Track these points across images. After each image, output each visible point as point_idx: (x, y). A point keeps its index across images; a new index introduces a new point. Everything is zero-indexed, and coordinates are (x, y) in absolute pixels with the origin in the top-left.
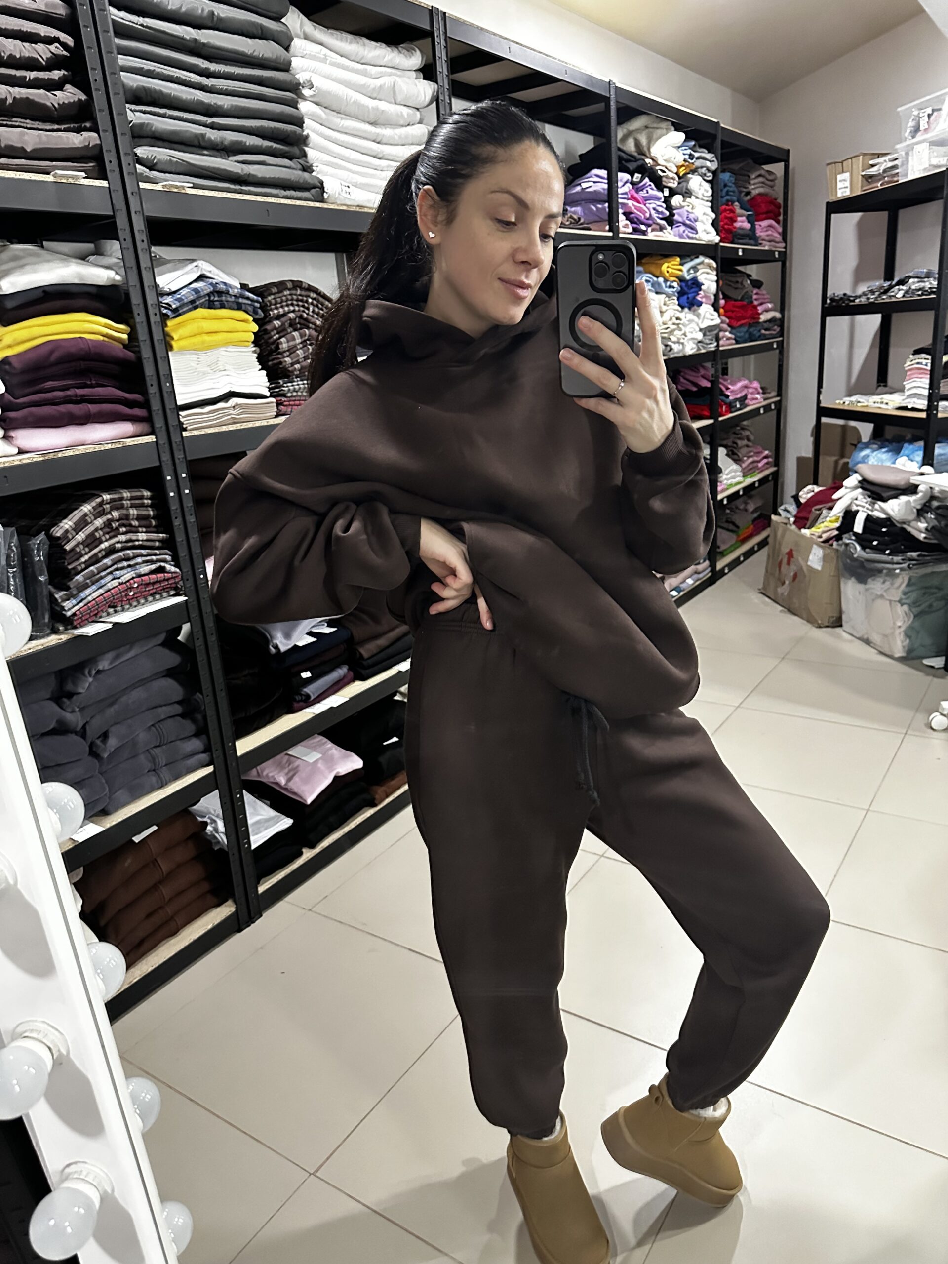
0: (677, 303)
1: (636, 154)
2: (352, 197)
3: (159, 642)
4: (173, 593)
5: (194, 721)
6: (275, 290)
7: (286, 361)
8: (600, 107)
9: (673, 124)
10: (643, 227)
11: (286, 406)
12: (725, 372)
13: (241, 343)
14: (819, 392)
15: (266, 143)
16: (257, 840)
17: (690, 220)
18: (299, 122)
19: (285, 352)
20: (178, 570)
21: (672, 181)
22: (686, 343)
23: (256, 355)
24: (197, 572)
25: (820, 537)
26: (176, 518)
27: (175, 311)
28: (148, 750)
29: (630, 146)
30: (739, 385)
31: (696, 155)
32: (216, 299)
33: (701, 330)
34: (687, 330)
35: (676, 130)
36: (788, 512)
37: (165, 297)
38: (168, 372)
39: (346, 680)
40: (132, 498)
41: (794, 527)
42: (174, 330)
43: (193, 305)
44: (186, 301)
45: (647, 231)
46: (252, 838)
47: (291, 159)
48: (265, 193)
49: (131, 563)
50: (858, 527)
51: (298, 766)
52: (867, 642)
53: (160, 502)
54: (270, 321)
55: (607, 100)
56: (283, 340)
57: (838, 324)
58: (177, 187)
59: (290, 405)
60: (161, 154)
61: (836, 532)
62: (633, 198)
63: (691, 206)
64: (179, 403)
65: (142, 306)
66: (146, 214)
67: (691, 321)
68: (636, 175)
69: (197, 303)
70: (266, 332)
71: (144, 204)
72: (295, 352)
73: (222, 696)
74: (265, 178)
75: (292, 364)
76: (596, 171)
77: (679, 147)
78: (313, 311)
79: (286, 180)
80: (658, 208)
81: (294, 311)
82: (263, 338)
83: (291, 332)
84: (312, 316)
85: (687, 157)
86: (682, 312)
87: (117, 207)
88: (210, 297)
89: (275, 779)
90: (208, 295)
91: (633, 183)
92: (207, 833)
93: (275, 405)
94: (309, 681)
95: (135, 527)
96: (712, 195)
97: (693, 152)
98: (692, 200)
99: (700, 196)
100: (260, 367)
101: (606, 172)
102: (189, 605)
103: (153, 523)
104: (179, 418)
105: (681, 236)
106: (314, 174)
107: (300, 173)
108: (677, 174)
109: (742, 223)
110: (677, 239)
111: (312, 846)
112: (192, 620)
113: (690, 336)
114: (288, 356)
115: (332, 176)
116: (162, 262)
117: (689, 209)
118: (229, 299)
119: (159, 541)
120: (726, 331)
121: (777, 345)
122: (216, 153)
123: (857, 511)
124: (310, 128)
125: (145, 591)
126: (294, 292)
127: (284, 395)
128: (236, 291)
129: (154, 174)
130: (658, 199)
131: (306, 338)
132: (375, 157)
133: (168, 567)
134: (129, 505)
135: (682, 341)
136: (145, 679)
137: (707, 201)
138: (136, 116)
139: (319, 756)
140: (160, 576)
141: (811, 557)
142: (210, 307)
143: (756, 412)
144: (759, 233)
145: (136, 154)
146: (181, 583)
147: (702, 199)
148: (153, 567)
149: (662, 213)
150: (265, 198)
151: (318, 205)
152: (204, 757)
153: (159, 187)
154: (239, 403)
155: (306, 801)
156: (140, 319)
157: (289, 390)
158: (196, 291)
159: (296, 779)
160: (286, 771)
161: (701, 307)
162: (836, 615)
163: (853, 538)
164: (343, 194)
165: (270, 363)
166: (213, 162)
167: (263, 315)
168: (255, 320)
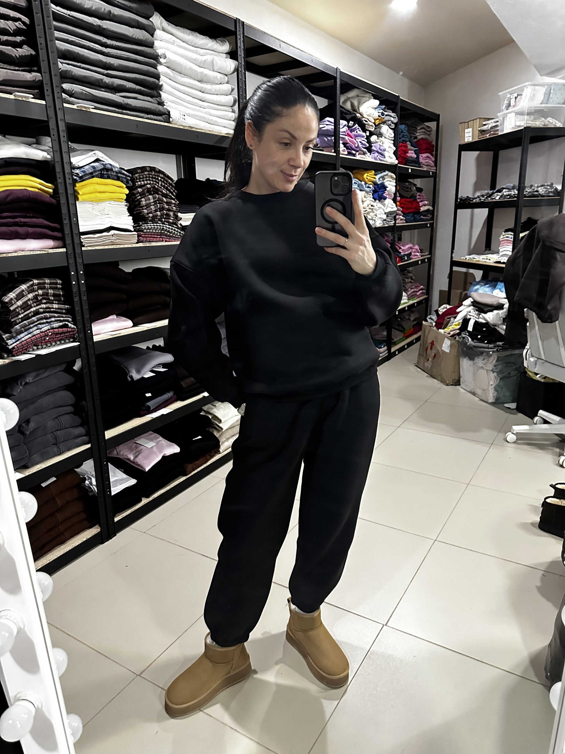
0: (372, 197)
1: (351, 110)
2: (186, 122)
3: (63, 369)
4: (71, 340)
5: (81, 417)
6: (139, 171)
7: (144, 212)
8: (331, 82)
9: (373, 95)
10: (354, 152)
11: (143, 237)
12: (400, 239)
13: (119, 199)
14: (452, 252)
15: (138, 87)
16: (115, 490)
17: (381, 150)
18: (158, 77)
19: (144, 206)
20: (75, 327)
21: (371, 127)
22: (376, 220)
23: (127, 207)
24: (87, 329)
25: (449, 334)
26: (76, 297)
27: (81, 178)
28: (52, 432)
29: (348, 106)
30: (407, 246)
31: (386, 113)
32: (105, 173)
33: (385, 213)
34: (378, 213)
35: (374, 99)
36: (432, 319)
37: (76, 170)
38: (75, 213)
39: (172, 400)
40: (50, 284)
41: (435, 328)
42: (79, 189)
43: (92, 175)
44: (87, 172)
45: (356, 154)
46: (112, 489)
47: (152, 98)
48: (136, 115)
49: (48, 321)
50: (470, 328)
51: (141, 449)
52: (474, 394)
53: (67, 286)
54: (137, 188)
55: (335, 78)
56: (143, 199)
57: (464, 214)
58: (85, 107)
59: (145, 237)
60: (77, 88)
61: (458, 331)
62: (348, 135)
63: (382, 142)
64: (81, 231)
65: (62, 173)
66: (67, 121)
67: (380, 208)
68: (351, 122)
69: (94, 174)
70: (134, 194)
71: (65, 116)
72: (150, 207)
73: (98, 402)
74: (136, 107)
75: (148, 214)
76: (328, 119)
77: (376, 108)
78: (161, 185)
79: (148, 108)
80: (362, 142)
81: (150, 184)
82: (132, 198)
83: (148, 196)
84: (161, 188)
85: (380, 114)
86: (374, 202)
87: (50, 116)
88: (101, 172)
89: (127, 456)
90: (101, 170)
91: (349, 127)
92: (85, 485)
93: (137, 236)
94: (150, 399)
95: (51, 300)
96: (394, 137)
97: (383, 112)
98: (383, 139)
99: (387, 137)
100: (129, 214)
101: (333, 119)
102: (81, 348)
103: (62, 299)
104: (80, 239)
105: (375, 159)
106: (165, 107)
107: (157, 105)
108: (374, 123)
109: (412, 154)
110: (373, 160)
111: (148, 497)
112: (82, 357)
113: (379, 216)
114: (145, 209)
115: (175, 109)
116: (75, 150)
117: (381, 144)
118: (113, 174)
119: (65, 309)
120: (400, 215)
121: (430, 225)
122: (109, 90)
123: (470, 319)
124: (163, 80)
125: (56, 338)
126: (150, 173)
127: (142, 231)
128: (117, 169)
129: (73, 99)
130: (363, 137)
131: (157, 199)
132: (200, 100)
133: (70, 324)
134: (49, 287)
135: (374, 219)
136: (53, 390)
137: (391, 140)
138: (63, 66)
139: (155, 444)
140: (65, 329)
141: (443, 345)
142: (101, 177)
143: (416, 263)
144: (421, 160)
145: (62, 87)
146: (77, 335)
147: (389, 139)
148: (61, 324)
149: (365, 145)
150: (136, 118)
151: (166, 124)
152: (85, 438)
153: (75, 107)
154: (116, 233)
155: (145, 469)
156: (60, 180)
157: (145, 228)
158: (94, 167)
159: (140, 456)
160: (134, 452)
161: (386, 200)
162: (457, 378)
163: (467, 334)
164: (181, 119)
165: (135, 212)
166: (106, 95)
167: (132, 184)
168: (127, 187)
